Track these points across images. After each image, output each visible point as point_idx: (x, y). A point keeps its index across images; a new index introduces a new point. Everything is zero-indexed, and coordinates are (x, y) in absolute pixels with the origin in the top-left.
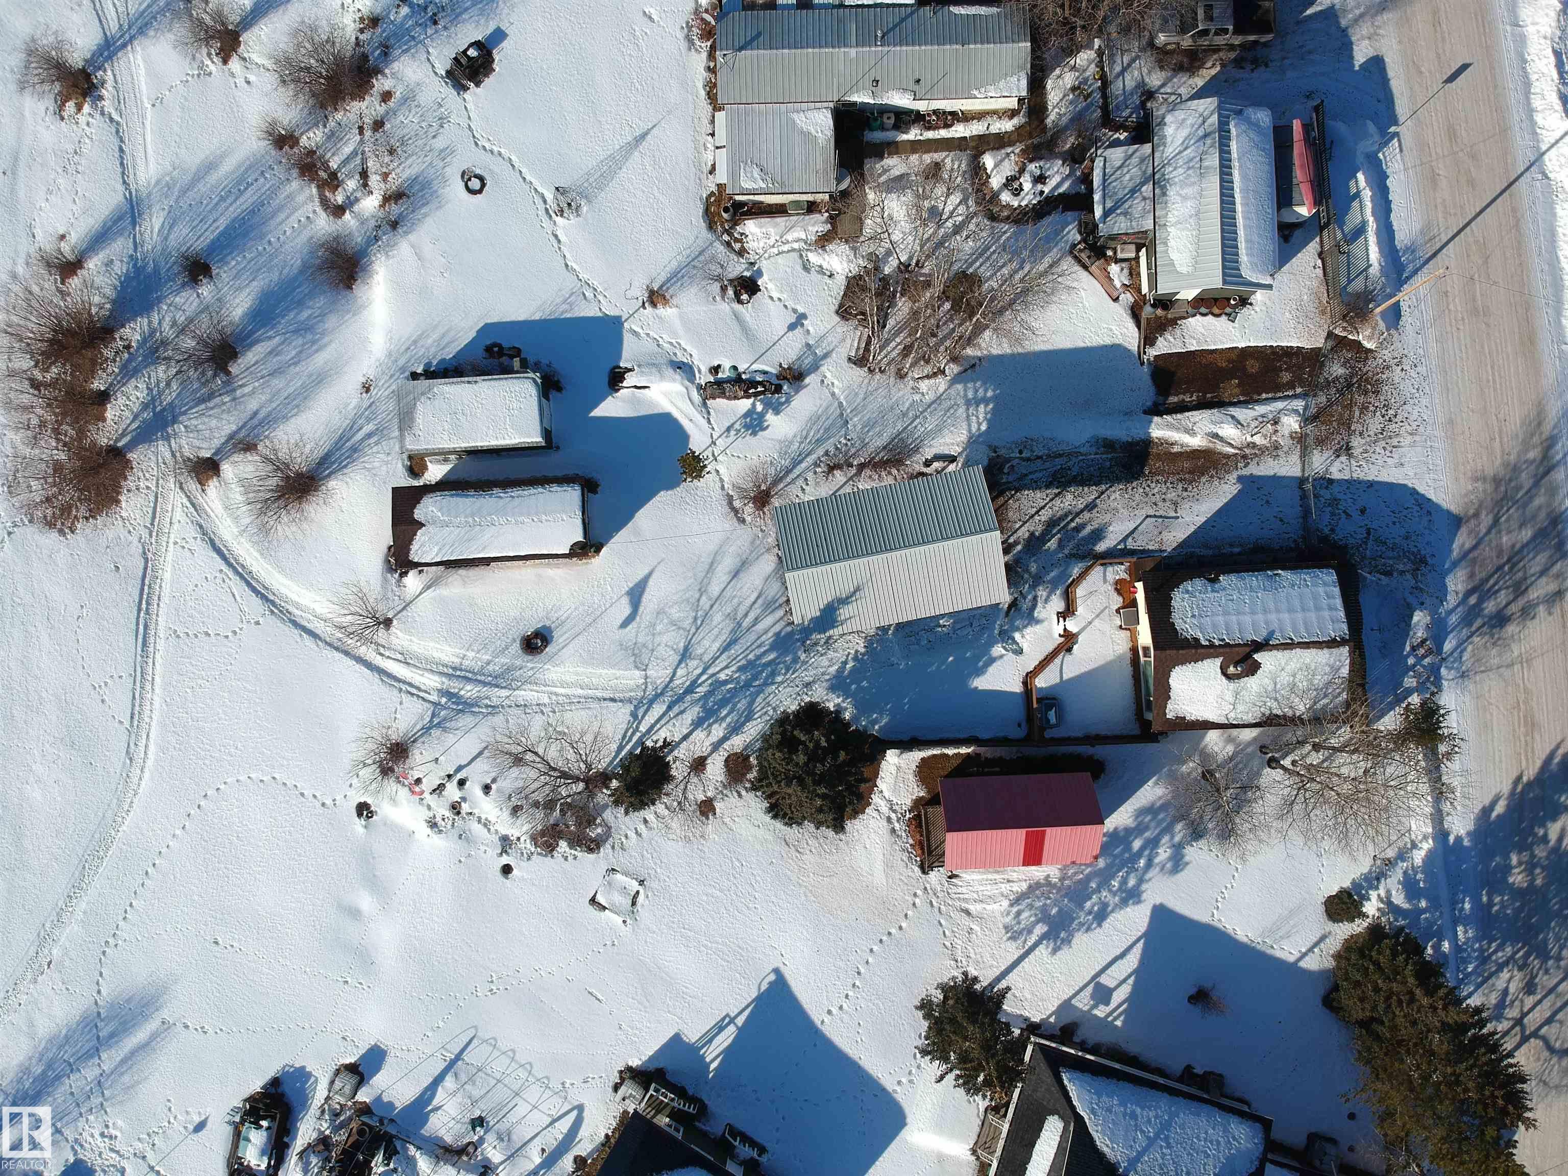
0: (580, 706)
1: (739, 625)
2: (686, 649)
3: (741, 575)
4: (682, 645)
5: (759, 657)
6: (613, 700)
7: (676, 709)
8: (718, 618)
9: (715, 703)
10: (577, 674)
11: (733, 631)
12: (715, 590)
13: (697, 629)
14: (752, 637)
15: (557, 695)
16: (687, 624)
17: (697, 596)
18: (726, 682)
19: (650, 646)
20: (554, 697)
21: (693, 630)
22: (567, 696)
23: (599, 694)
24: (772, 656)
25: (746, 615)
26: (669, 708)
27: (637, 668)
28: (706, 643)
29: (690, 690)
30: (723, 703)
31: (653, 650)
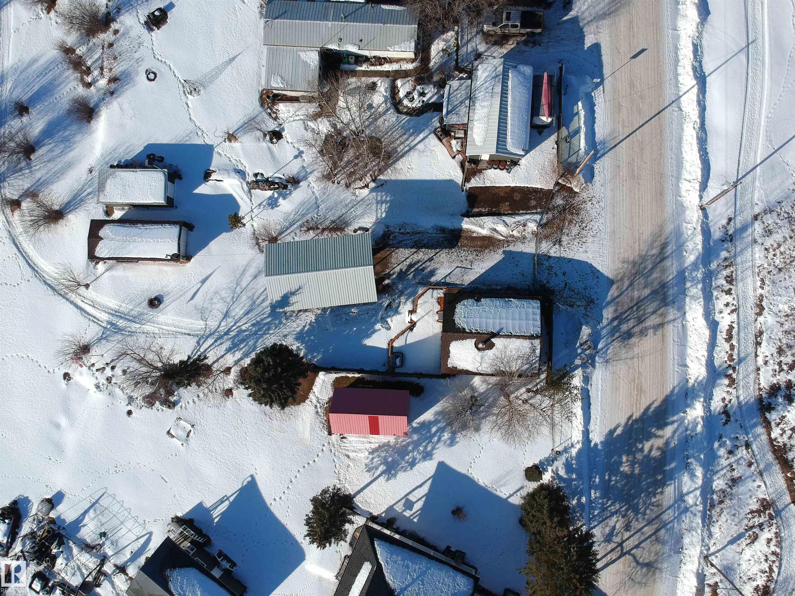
0: (173, 336)
1: (254, 302)
2: (227, 312)
3: (258, 277)
4: (225, 311)
5: (262, 320)
6: (189, 335)
7: (219, 342)
8: (244, 298)
9: (238, 341)
10: (173, 320)
11: (252, 305)
12: (244, 284)
13: (233, 303)
14: (260, 309)
15: (163, 329)
16: (229, 300)
17: (235, 286)
18: (245, 331)
19: (210, 310)
20: (161, 330)
21: (231, 303)
22: (168, 330)
23: (183, 331)
24: (269, 320)
25: (258, 298)
26: (216, 341)
27: (202, 319)
28: (237, 310)
29: (227, 333)
30: (242, 341)
31: (211, 311)
